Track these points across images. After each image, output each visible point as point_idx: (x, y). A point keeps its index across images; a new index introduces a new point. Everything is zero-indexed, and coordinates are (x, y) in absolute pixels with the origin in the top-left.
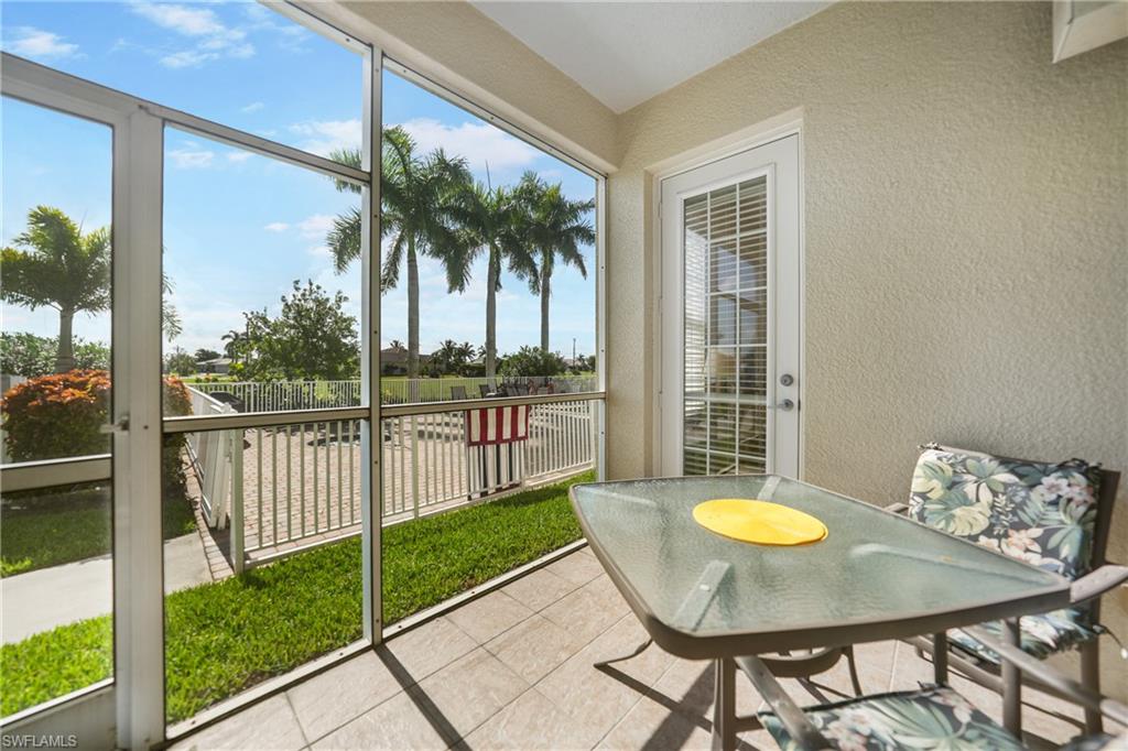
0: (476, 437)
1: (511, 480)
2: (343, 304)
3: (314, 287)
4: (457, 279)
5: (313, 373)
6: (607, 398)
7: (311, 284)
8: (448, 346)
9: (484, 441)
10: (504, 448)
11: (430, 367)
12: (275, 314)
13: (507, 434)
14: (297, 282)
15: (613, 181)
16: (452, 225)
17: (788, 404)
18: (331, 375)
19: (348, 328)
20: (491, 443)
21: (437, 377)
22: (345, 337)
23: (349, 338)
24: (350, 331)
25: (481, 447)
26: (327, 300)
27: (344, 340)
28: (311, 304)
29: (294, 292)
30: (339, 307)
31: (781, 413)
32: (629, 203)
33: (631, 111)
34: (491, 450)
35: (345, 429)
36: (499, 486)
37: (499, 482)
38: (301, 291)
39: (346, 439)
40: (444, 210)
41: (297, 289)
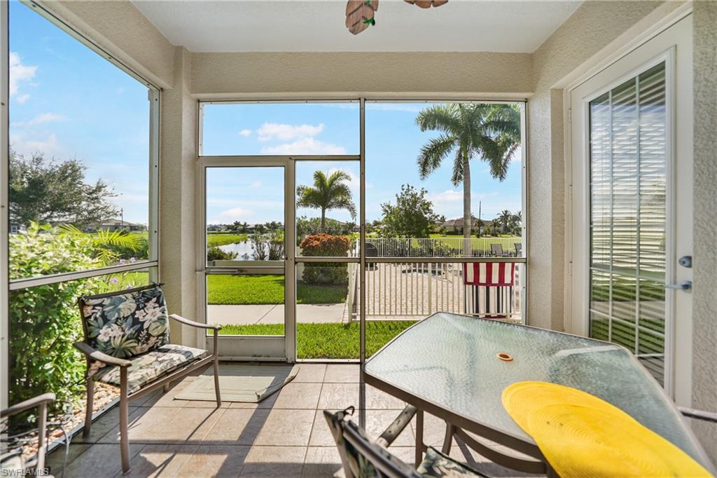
0: (471, 278)
1: (498, 312)
2: (425, 195)
3: (410, 188)
4: (499, 170)
5: (410, 234)
6: (527, 262)
7: (408, 186)
8: (505, 215)
9: (476, 282)
10: (493, 290)
11: (492, 229)
12: (394, 204)
13: (495, 280)
14: (403, 186)
15: (531, 103)
16: (493, 135)
17: (687, 287)
18: (418, 235)
19: (427, 209)
20: (483, 284)
21: (496, 236)
22: (426, 213)
23: (428, 214)
24: (429, 210)
25: (475, 287)
26: (417, 194)
27: (425, 216)
28: (408, 197)
29: (402, 191)
30: (423, 197)
31: (681, 294)
32: (541, 117)
33: (540, 47)
34: (482, 290)
35: (420, 266)
36: (488, 314)
37: (488, 311)
38: (405, 190)
39: (420, 271)
40: (486, 125)
41: (403, 189)
